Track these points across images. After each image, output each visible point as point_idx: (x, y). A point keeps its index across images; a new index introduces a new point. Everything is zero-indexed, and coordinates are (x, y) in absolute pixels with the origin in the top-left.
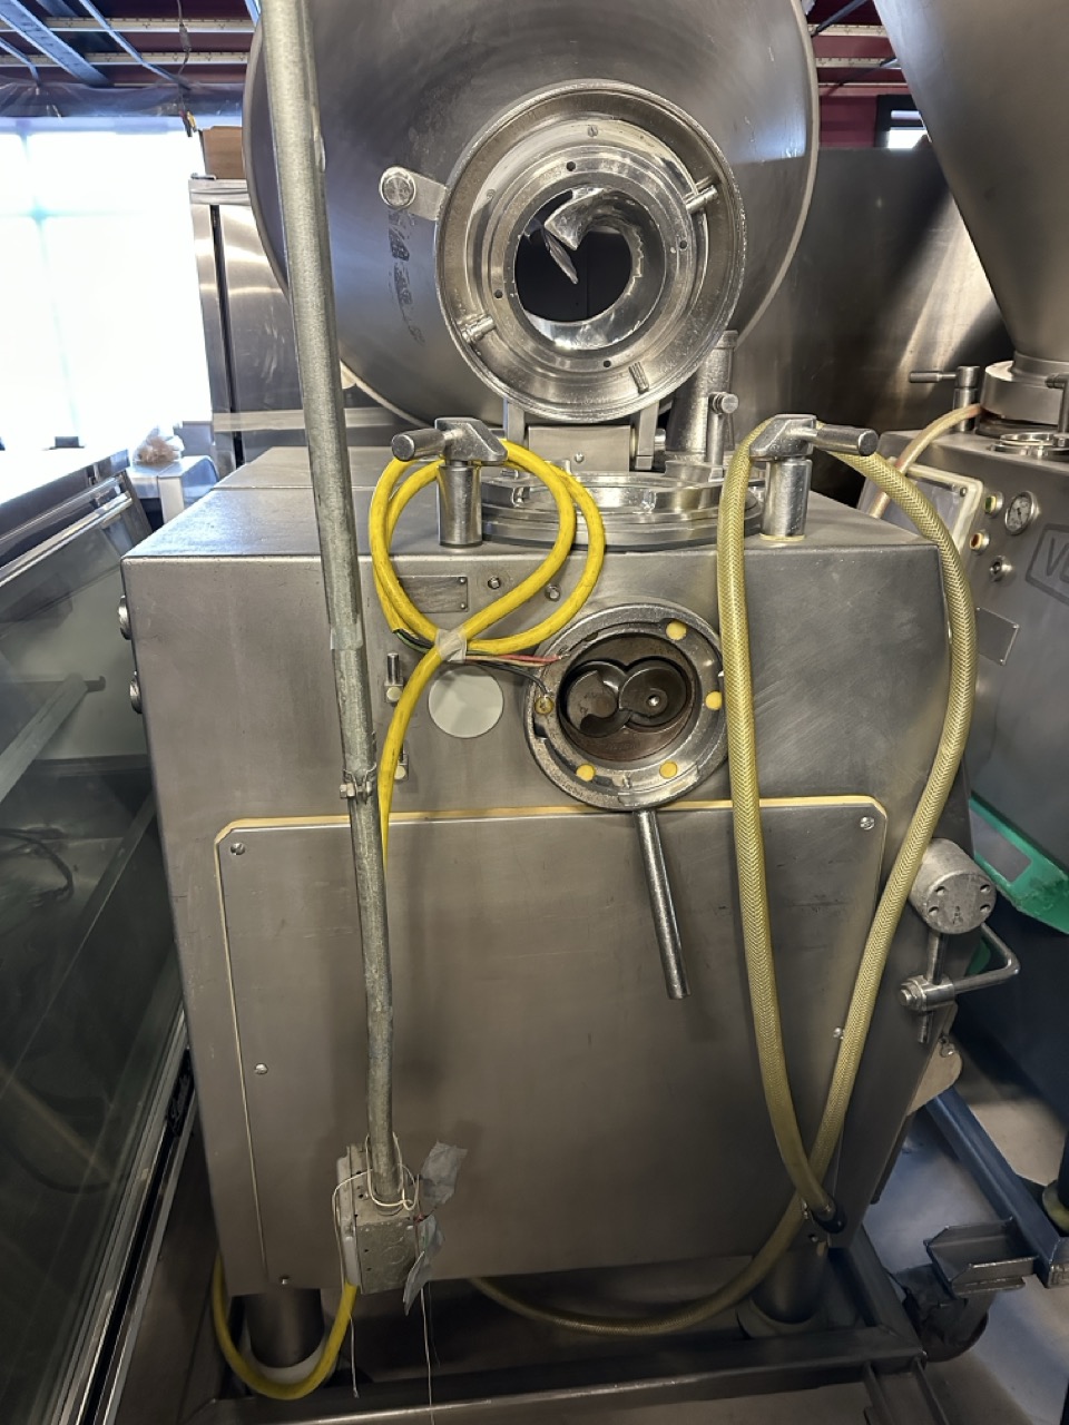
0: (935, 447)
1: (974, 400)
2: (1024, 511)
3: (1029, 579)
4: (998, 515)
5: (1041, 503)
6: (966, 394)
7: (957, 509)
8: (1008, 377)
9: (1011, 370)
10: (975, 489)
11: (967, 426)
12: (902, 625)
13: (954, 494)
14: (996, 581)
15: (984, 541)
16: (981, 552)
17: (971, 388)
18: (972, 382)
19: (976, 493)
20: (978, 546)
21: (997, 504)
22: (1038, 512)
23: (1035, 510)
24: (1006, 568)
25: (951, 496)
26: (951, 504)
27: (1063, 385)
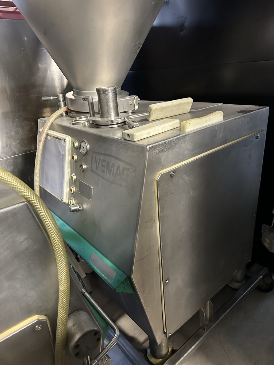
0: (54, 124)
1: (65, 105)
2: (85, 147)
3: (92, 171)
4: (77, 148)
5: (89, 143)
6: (62, 104)
7: (65, 147)
8: (73, 97)
9: (73, 95)
10: (69, 139)
11: (65, 114)
12: (21, 242)
13: (63, 141)
14: (83, 171)
15: (76, 157)
16: (76, 161)
17: (63, 101)
18: (63, 99)
19: (69, 140)
20: (74, 159)
21: (76, 144)
22: (89, 147)
23: (88, 146)
24: (84, 166)
25: (61, 142)
26: (63, 145)
27: (87, 100)
